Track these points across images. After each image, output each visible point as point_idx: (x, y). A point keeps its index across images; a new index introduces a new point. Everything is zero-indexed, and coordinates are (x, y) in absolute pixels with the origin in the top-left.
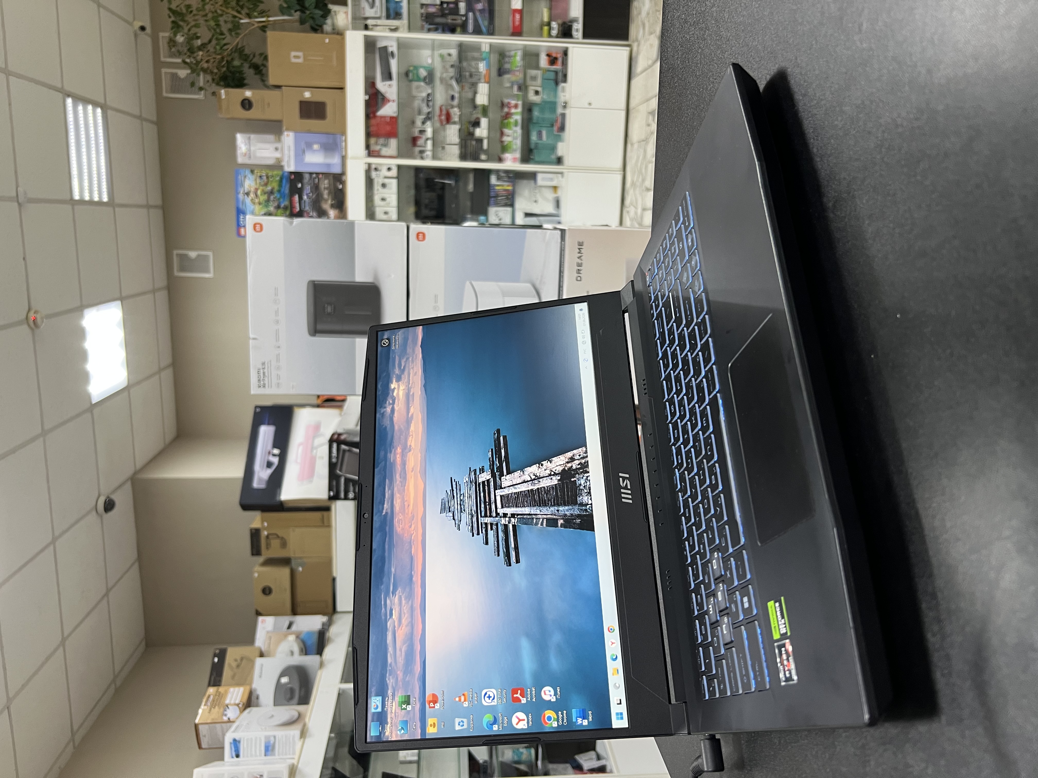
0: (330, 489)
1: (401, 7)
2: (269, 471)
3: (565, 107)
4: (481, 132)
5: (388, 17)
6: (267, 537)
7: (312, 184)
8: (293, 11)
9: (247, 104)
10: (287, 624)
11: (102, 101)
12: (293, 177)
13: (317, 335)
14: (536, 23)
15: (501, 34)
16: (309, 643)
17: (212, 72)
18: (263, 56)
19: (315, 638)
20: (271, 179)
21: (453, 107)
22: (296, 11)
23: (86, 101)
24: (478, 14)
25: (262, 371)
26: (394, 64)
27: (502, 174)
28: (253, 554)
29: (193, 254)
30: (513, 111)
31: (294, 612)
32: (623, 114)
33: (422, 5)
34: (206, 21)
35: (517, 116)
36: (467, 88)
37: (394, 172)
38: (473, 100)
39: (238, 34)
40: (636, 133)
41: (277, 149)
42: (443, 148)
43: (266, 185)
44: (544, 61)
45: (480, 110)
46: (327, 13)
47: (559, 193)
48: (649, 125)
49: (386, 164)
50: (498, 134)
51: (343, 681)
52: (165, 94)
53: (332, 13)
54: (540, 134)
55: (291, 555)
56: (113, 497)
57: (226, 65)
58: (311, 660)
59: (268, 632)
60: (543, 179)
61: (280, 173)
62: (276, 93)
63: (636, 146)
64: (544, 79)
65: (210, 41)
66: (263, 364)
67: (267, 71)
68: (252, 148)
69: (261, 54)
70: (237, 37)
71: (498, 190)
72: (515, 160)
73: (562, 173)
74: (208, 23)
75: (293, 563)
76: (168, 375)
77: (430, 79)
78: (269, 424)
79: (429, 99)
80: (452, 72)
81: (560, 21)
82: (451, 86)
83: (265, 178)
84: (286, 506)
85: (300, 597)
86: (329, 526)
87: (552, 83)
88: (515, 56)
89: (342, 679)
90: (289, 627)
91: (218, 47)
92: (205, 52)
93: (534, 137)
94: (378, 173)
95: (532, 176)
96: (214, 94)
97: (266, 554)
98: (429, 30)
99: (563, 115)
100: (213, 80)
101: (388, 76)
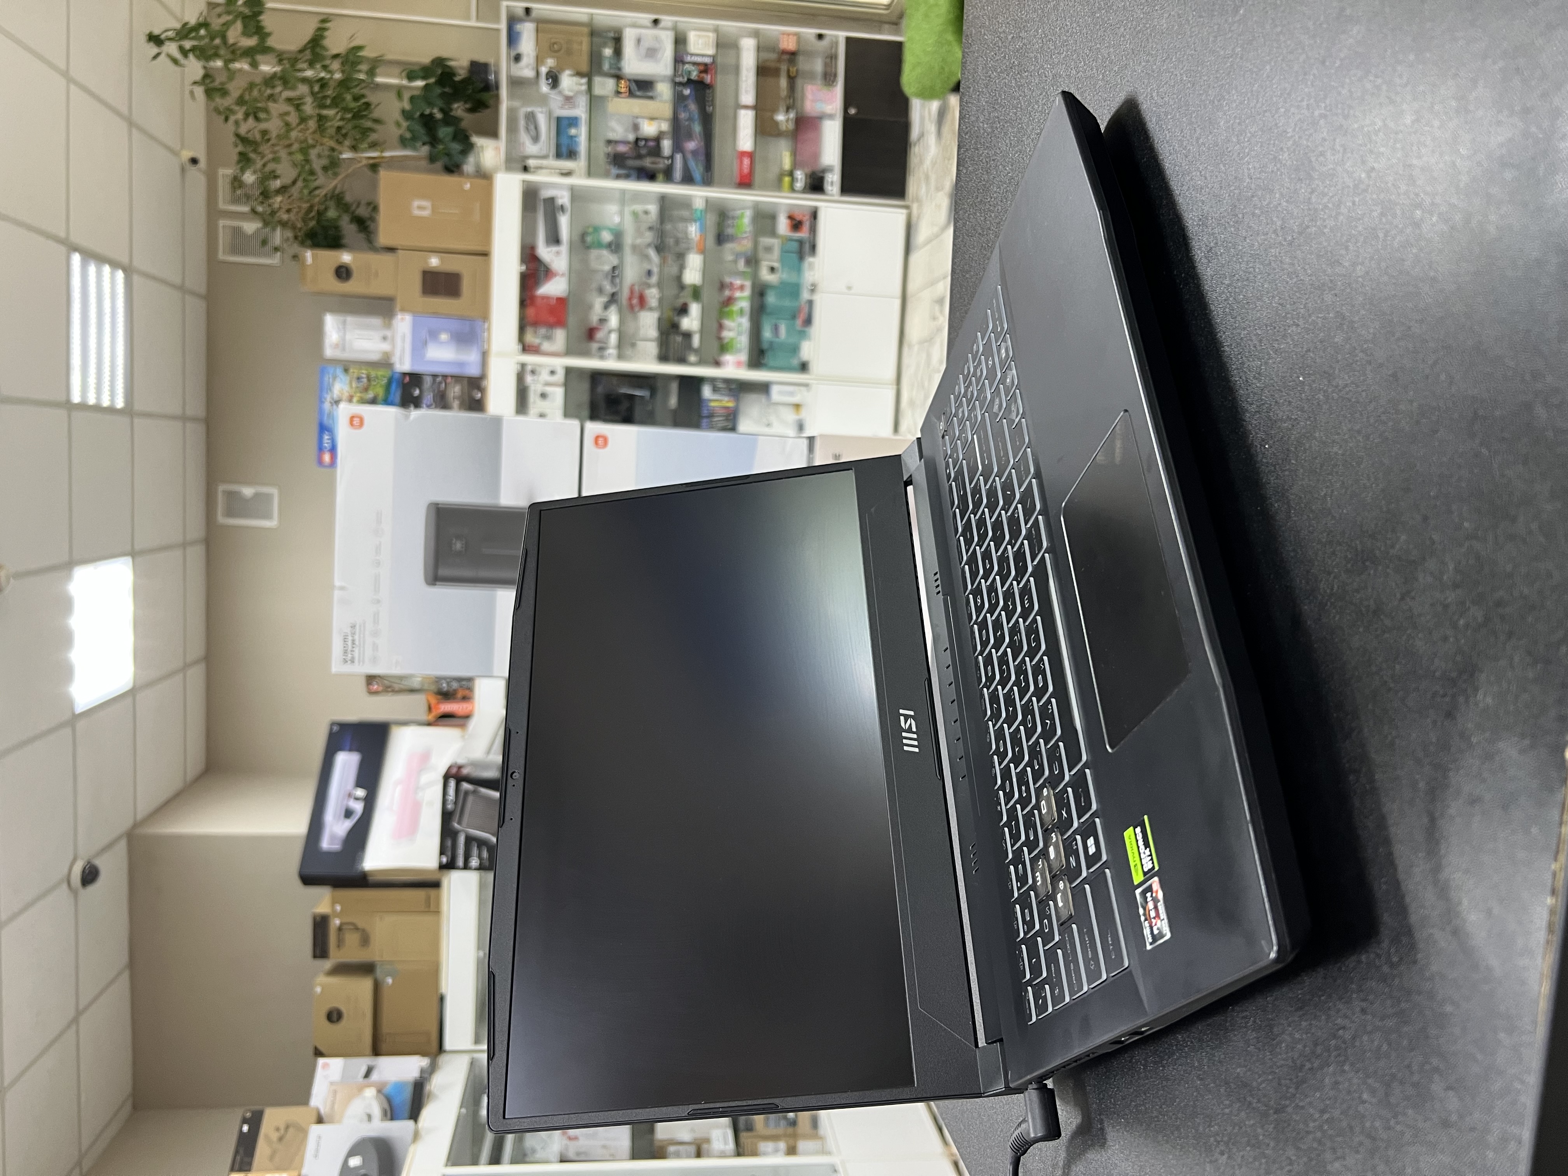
0: (442, 852)
1: (577, 144)
2: (348, 824)
3: (813, 291)
4: (691, 322)
5: (559, 155)
6: (340, 929)
7: (436, 391)
8: (420, 143)
9: (343, 273)
10: (364, 1070)
11: (125, 260)
12: (407, 379)
13: (438, 583)
14: (774, 172)
15: (722, 184)
16: (397, 1101)
17: (294, 228)
18: (372, 206)
19: (408, 1094)
20: (373, 383)
21: (649, 286)
22: (424, 144)
23: (101, 260)
24: (689, 156)
25: (350, 638)
26: (564, 222)
27: (720, 385)
28: (315, 956)
29: (248, 491)
30: (738, 294)
31: (376, 1052)
32: (897, 303)
33: (609, 142)
34: (290, 154)
35: (743, 301)
36: (670, 259)
37: (560, 377)
38: (679, 278)
39: (336, 174)
40: (916, 329)
41: (385, 338)
42: (633, 345)
43: (366, 390)
44: (783, 225)
45: (687, 293)
46: (468, 148)
47: (804, 414)
48: (934, 318)
49: (548, 366)
50: (715, 325)
51: (449, 1164)
52: (221, 256)
53: (476, 149)
54: (776, 329)
55: (376, 958)
56: (97, 862)
57: (316, 218)
58: (400, 1129)
59: (332, 1083)
60: (781, 393)
61: (388, 373)
62: (387, 259)
63: (916, 348)
64: (784, 251)
65: (294, 182)
66: (353, 627)
67: (377, 228)
68: (348, 337)
69: (369, 204)
70: (334, 179)
71: (714, 407)
72: (739, 364)
73: (806, 385)
74: (294, 157)
75: (379, 972)
76: (197, 675)
77: (616, 246)
78: (351, 750)
79: (615, 273)
80: (649, 237)
81: (808, 170)
82: (646, 257)
83: (365, 380)
84: (371, 879)
85: (386, 1027)
86: (437, 912)
87: (794, 257)
88: (742, 216)
89: (448, 1159)
90: (367, 1074)
91: (306, 192)
92: (287, 196)
93: (767, 334)
94: (535, 377)
95: (764, 388)
96: (295, 257)
97: (336, 956)
98: (618, 177)
99: (810, 303)
100: (296, 237)
101: (554, 239)
